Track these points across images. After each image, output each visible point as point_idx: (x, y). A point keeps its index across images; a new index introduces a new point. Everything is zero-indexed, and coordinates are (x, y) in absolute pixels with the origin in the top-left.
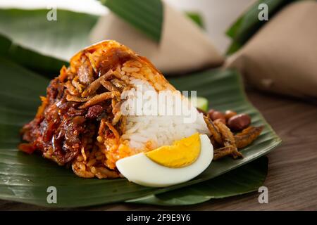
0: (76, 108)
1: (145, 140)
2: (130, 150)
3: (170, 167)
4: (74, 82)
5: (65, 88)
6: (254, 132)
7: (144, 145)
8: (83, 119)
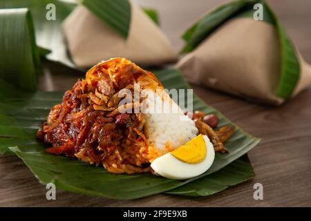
0: (105, 116)
1: (165, 142)
2: (157, 151)
3: (190, 163)
4: (97, 93)
5: (88, 98)
6: (229, 131)
7: (164, 146)
8: (114, 126)
